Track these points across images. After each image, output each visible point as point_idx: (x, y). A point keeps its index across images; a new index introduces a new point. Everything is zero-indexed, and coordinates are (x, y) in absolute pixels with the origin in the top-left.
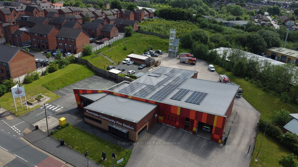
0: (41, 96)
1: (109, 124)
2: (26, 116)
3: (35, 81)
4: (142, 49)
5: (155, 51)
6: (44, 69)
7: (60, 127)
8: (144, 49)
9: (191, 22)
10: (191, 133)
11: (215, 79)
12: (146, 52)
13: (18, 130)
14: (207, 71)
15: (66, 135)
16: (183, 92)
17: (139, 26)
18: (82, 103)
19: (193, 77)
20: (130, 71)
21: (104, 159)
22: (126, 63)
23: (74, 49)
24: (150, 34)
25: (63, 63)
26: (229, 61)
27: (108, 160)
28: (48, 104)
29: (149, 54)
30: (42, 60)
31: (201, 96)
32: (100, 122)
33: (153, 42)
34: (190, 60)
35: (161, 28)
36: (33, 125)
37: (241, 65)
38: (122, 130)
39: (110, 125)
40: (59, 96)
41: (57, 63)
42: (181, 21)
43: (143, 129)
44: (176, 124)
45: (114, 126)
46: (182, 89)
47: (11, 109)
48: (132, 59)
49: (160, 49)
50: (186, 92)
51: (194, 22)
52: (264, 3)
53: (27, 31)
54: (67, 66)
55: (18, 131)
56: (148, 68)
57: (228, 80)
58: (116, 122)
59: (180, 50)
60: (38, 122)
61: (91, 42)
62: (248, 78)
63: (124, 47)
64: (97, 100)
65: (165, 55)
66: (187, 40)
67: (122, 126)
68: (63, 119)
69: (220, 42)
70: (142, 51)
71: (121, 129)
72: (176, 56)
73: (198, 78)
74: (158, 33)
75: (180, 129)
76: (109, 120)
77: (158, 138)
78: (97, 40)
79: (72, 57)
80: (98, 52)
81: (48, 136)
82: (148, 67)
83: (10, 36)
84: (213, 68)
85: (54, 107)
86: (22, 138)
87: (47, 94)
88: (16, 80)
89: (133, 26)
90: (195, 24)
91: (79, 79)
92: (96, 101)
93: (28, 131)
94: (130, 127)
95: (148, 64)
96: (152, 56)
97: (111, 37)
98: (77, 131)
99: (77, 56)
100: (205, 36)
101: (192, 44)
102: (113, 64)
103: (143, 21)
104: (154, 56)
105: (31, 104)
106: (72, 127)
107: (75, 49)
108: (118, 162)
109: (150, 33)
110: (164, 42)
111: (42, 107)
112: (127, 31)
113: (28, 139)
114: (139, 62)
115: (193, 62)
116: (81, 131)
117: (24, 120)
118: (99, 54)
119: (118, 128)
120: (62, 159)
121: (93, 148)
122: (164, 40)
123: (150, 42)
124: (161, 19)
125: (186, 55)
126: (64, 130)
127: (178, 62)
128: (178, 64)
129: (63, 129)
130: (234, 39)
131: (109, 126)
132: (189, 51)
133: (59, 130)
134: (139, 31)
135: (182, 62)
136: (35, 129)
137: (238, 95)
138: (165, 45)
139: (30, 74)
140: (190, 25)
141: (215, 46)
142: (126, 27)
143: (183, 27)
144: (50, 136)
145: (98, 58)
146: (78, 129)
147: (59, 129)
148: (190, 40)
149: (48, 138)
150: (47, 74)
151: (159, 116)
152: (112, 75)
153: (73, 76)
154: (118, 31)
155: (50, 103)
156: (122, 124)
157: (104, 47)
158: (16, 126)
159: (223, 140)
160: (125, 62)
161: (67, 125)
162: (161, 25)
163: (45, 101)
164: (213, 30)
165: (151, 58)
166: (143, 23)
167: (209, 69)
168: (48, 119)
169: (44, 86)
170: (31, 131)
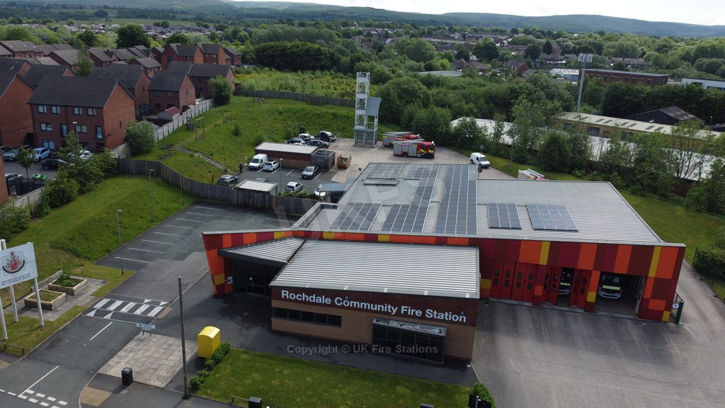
0: (68, 278)
1: (375, 322)
2: (49, 347)
4: (277, 132)
5: (314, 135)
6: (34, 196)
8: (282, 132)
10: (582, 311)
13: (51, 399)
15: (248, 382)
16: (502, 210)
18: (230, 278)
22: (260, 166)
23: (97, 138)
24: (276, 97)
28: (105, 301)
31: (554, 212)
32: (336, 321)
34: (420, 146)
36: (100, 371)
38: (428, 330)
39: (381, 323)
44: (536, 294)
45: (394, 324)
46: (492, 204)
50: (509, 208)
52: (456, 37)
54: (99, 186)
55: (54, 404)
56: (326, 175)
58: (399, 310)
60: (115, 359)
65: (345, 143)
67: (423, 317)
75: (546, 306)
81: (186, 397)
82: (323, 172)
84: (483, 159)
85: (132, 304)
87: (80, 270)
91: (155, 217)
92: (289, 261)
93: (94, 395)
94: (452, 317)
97: (181, 105)
98: (271, 361)
102: (226, 171)
105: (48, 308)
106: (244, 352)
107: (101, 137)
111: (93, 312)
112: (217, 90)
114: (295, 161)
115: (430, 151)
116: (285, 360)
117: (53, 364)
118: (175, 149)
119: (409, 327)
125: (400, 137)
126: (225, 368)
127: (390, 156)
128: (392, 159)
129: (221, 365)
131: (377, 326)
133: (211, 370)
134: (239, 91)
142: (214, 80)
144: (190, 396)
145: (178, 158)
146: (269, 357)
147: (207, 365)
149: (188, 403)
150: (47, 214)
152: (250, 196)
155: (109, 295)
156: (424, 313)
157: (175, 131)
158: (37, 389)
160: (255, 165)
161: (226, 350)
163: (90, 293)
168: (144, 343)
169: (62, 248)
170: (107, 394)
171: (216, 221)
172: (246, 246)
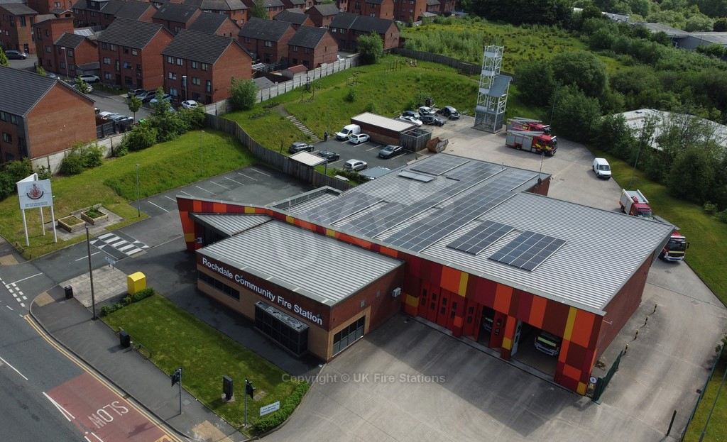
0: (96, 211)
1: (257, 304)
3: (90, 171)
4: (401, 101)
5: (437, 110)
6: (118, 139)
7: (128, 298)
8: (405, 103)
9: (563, 32)
10: (497, 355)
11: (608, 202)
12: (409, 112)
13: (21, 293)
14: (586, 176)
15: (141, 321)
16: (490, 231)
17: (403, 34)
18: (200, 239)
19: (532, 190)
20: (353, 162)
21: (228, 397)
22: (347, 137)
23: (206, 91)
24: (431, 61)
25: (169, 127)
26: (660, 151)
27: (239, 401)
28: (109, 235)
29: (417, 115)
30: (116, 116)
31: (541, 245)
32: (236, 294)
33: (435, 84)
34: (536, 140)
35: (469, 43)
36: (60, 284)
37: (693, 165)
38: (291, 323)
39: (261, 306)
40: (144, 215)
41: (152, 126)
42: (535, 26)
43: (353, 327)
44: (455, 324)
45: (270, 310)
46: (489, 223)
47: (14, 239)
48: (364, 127)
49: (453, 105)
50: (500, 230)
51: (575, 32)
53: (93, 38)
54: (182, 136)
55: (20, 296)
56: (408, 157)
57: (646, 207)
58: (276, 299)
59: (512, 109)
60: (76, 279)
61: (258, 74)
62: (713, 206)
63: (347, 92)
64: (238, 234)
65: (466, 123)
66: (539, 81)
67: (292, 310)
68: (138, 276)
69: (643, 92)
70: (401, 106)
71: (289, 320)
72: (499, 127)
73: (549, 194)
74: (456, 56)
75: (465, 340)
76: (258, 289)
77: (395, 356)
78: (276, 69)
79: (197, 111)
80: (272, 104)
81: (94, 319)
82: (408, 153)
83: (49, 49)
84: (607, 168)
85: (124, 242)
86: (27, 317)
87: (113, 206)
88: (41, 162)
89: (383, 36)
90: (577, 36)
91: (207, 172)
92: (235, 235)
93: (45, 298)
94: (312, 317)
95: (409, 145)
96: (425, 122)
97: (316, 62)
98: (172, 312)
99: (211, 110)
100: (596, 73)
101: (551, 92)
102: (309, 138)
103: (421, 22)
104: (432, 125)
105: (69, 230)
106: (161, 300)
107: (209, 90)
108: (264, 411)
109: (431, 56)
110: (467, 83)
111: (95, 241)
112: (363, 48)
113: (41, 320)
114: (383, 136)
115: (547, 147)
116: (182, 314)
117: (40, 270)
118: (273, 110)
119: (279, 316)
120: (116, 383)
121: (206, 363)
122: (466, 80)
123: (427, 82)
124: (474, 19)
125: (526, 126)
126: (137, 306)
127: (501, 145)
128: (500, 149)
129: (136, 304)
130: (691, 85)
131: (257, 308)
132: (541, 113)
133: (124, 306)
134: (401, 49)
135: (513, 144)
136: (65, 296)
137: (670, 255)
138: (469, 94)
139: (77, 152)
140: (559, 40)
141: (626, 103)
142: (362, 38)
143: (536, 44)
144: (97, 318)
145: (268, 119)
146: (174, 309)
147: (125, 301)
148: (546, 81)
149: (92, 323)
150: (123, 155)
151: (408, 296)
152: (297, 168)
153: (192, 165)
154: (335, 47)
155: (116, 231)
156: (293, 307)
157: (293, 90)
158: (18, 285)
159: (591, 386)
160: (343, 135)
161: (148, 294)
162: (468, 37)
163: (106, 226)
164: (627, 57)
165: (423, 128)
166: (418, 29)
167: (594, 170)
168: (104, 273)
169: (111, 186)
170: (53, 300)
171: (255, 185)
172: (214, 214)
